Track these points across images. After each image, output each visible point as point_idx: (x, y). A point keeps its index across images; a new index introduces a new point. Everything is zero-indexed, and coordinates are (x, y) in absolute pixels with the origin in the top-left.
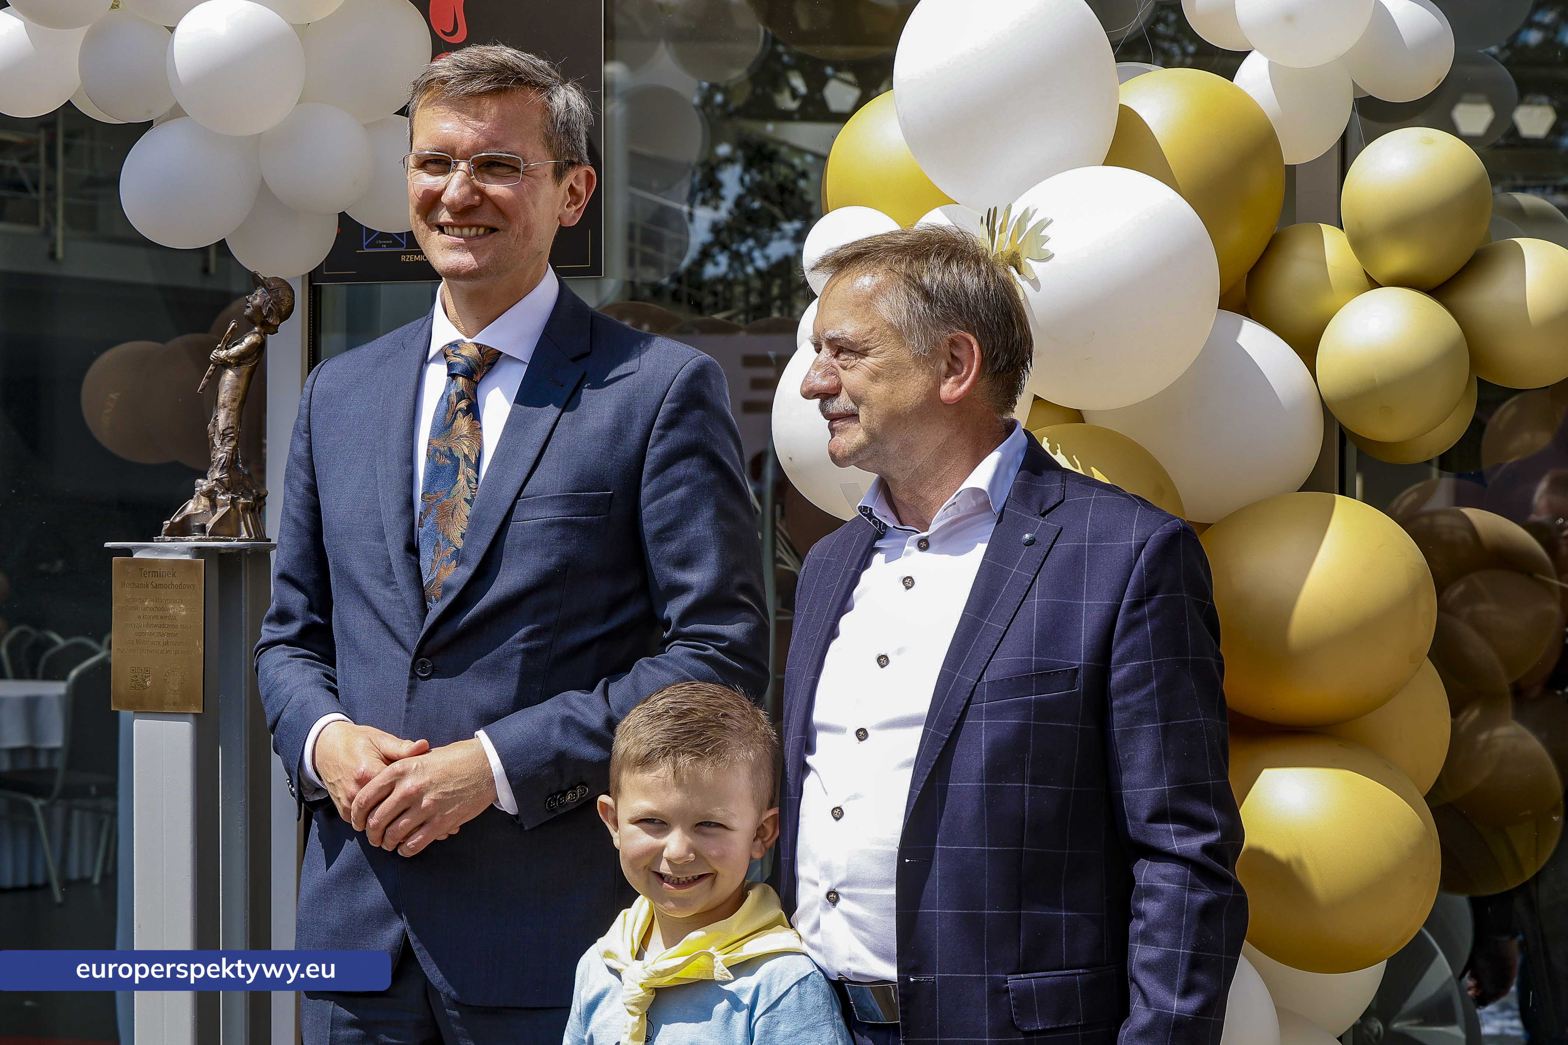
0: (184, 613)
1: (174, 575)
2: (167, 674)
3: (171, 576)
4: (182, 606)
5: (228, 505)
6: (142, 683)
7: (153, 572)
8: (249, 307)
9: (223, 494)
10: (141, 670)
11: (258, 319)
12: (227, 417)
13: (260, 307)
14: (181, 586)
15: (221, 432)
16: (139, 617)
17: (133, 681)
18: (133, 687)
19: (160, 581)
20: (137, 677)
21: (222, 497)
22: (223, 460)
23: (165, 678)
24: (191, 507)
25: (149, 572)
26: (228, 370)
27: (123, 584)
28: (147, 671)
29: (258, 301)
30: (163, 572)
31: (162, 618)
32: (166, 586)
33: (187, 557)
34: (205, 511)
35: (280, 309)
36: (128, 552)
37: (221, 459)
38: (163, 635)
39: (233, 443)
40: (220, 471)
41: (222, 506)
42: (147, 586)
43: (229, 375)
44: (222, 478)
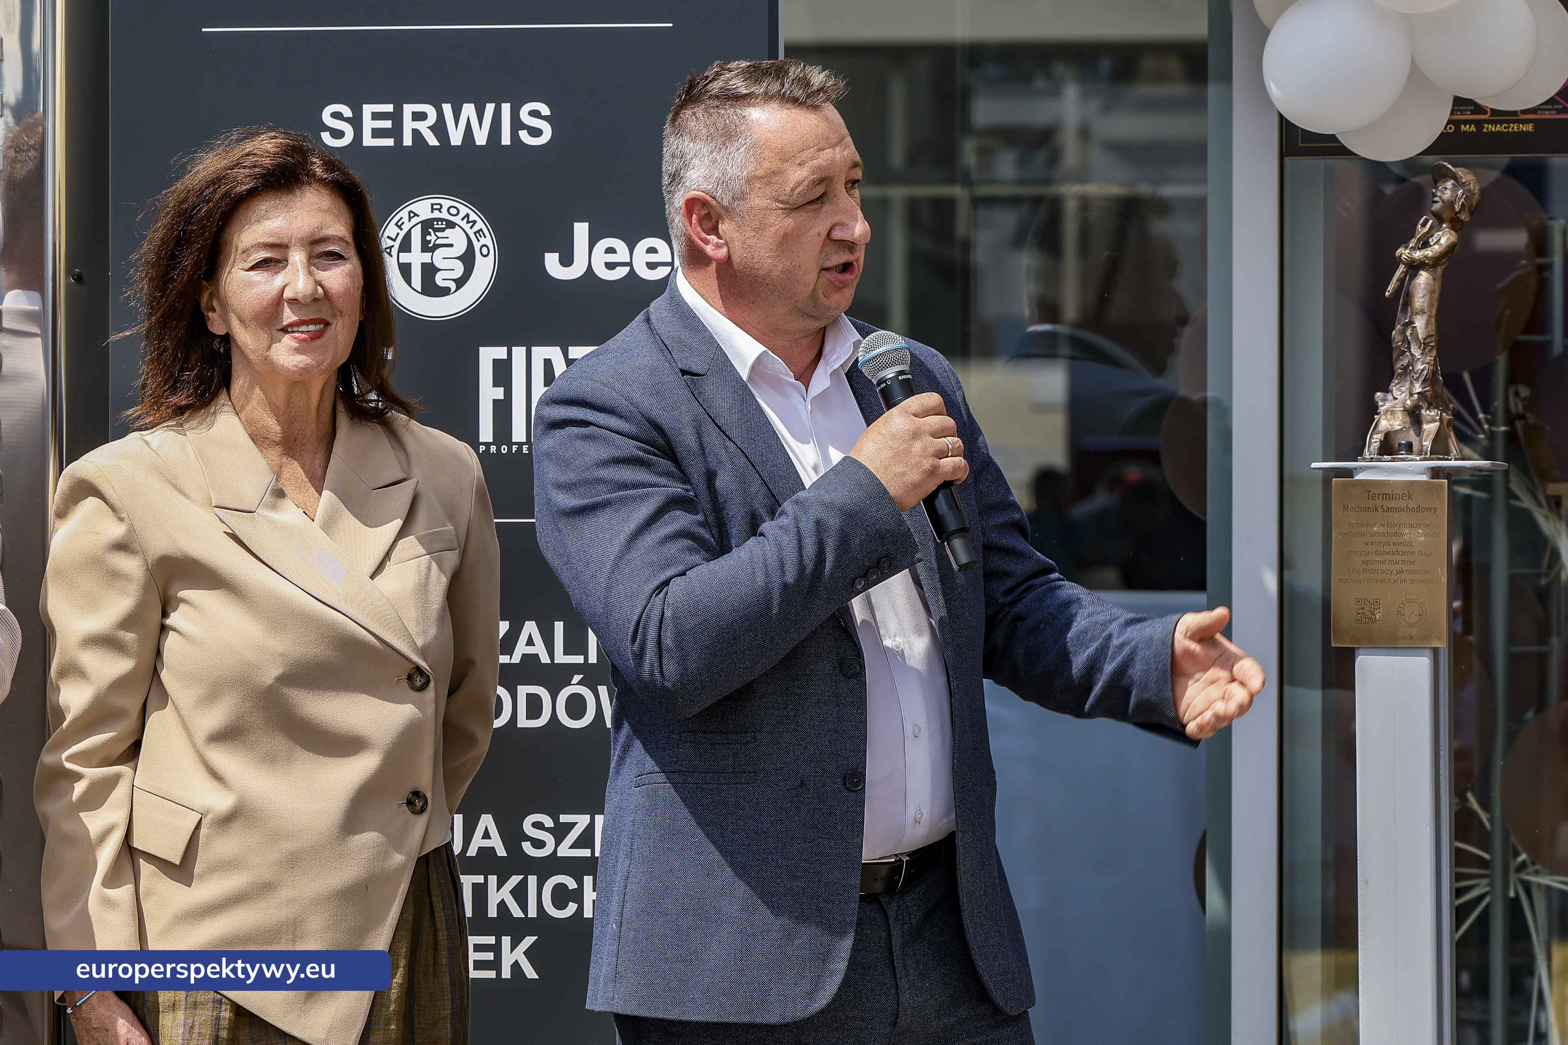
0: (1423, 539)
1: (1410, 497)
2: (1402, 606)
3: (1407, 498)
4: (1420, 531)
5: (1436, 421)
6: (1370, 616)
7: (1383, 494)
8: (1438, 202)
9: (1428, 409)
10: (1369, 602)
11: (1447, 215)
12: (1427, 324)
13: (1452, 202)
14: (1419, 509)
15: (1422, 341)
16: (1367, 544)
17: (1359, 614)
18: (1358, 620)
19: (1392, 504)
20: (1363, 609)
21: (1428, 412)
22: (1425, 372)
23: (1400, 609)
24: (1384, 424)
25: (1379, 495)
26: (1422, 272)
27: (1346, 508)
28: (1377, 602)
29: (1448, 195)
30: (1396, 494)
31: (1395, 544)
32: (1399, 510)
33: (1424, 478)
34: (1405, 427)
35: (1471, 204)
36: (1348, 473)
37: (1423, 370)
38: (1397, 563)
39: (1434, 353)
40: (1422, 383)
41: (1429, 422)
42: (1377, 510)
43: (1423, 277)
44: (1425, 391)
